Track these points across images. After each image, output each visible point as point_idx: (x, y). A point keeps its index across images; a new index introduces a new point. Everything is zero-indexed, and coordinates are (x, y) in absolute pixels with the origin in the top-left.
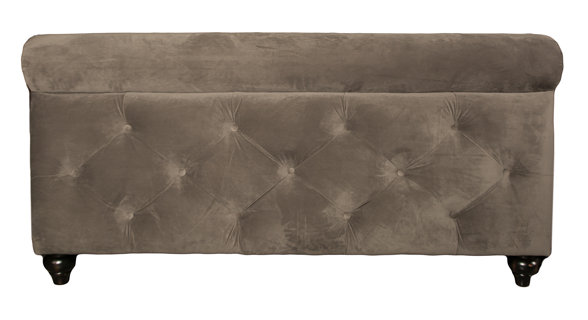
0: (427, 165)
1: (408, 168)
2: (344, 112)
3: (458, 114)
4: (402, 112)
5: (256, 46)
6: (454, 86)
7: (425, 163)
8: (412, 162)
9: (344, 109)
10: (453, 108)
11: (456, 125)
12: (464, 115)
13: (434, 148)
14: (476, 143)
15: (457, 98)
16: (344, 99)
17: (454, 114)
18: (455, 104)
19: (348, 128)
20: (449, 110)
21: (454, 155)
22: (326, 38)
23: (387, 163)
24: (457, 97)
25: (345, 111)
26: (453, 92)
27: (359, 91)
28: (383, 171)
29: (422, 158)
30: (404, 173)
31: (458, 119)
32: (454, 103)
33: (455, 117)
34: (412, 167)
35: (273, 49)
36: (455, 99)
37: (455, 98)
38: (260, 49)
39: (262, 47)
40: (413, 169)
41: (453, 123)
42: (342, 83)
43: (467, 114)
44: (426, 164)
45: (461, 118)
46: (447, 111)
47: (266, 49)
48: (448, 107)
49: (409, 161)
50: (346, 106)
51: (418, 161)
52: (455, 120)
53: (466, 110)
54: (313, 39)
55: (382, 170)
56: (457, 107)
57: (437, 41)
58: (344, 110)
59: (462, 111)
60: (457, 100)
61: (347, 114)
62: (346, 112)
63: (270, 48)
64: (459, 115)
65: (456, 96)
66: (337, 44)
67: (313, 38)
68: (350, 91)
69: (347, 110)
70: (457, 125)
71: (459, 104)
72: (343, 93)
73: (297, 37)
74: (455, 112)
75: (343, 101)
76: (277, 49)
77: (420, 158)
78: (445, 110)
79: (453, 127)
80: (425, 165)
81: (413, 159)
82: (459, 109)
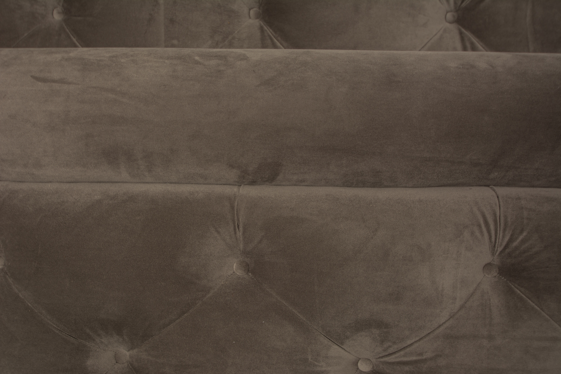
0: (426, 359)
1: (382, 360)
2: (235, 233)
3: (502, 240)
4: (372, 238)
5: (32, 76)
6: (496, 174)
7: (421, 354)
8: (391, 350)
9: (235, 226)
10: (492, 227)
11: (495, 263)
12: (515, 244)
13: (443, 321)
14: (541, 309)
15: (501, 203)
16: (236, 204)
17: (493, 239)
18: (498, 218)
19: (247, 268)
20: (481, 232)
21: (491, 338)
22: (197, 58)
23: (335, 350)
24: (501, 200)
25: (238, 232)
26: (488, 186)
27: (274, 183)
28: (323, 369)
29: (416, 342)
30: (371, 366)
31: (501, 252)
32: (495, 214)
33: (495, 246)
34: (391, 359)
35: (70, 83)
36: (498, 205)
37: (496, 204)
38: (40, 83)
39: (44, 80)
40: (393, 363)
41: (487, 258)
42: (231, 166)
43: (523, 242)
44: (424, 357)
45: (507, 251)
46: (478, 234)
47: (54, 84)
48: (479, 226)
49: (385, 346)
50: (240, 219)
51: (404, 348)
52: (493, 254)
53: (522, 232)
54: (166, 61)
55: (322, 366)
56: (502, 225)
57: (460, 68)
58: (235, 229)
59: (512, 235)
60: (502, 208)
61: (241, 239)
62: (240, 234)
63: (62, 81)
64: (504, 244)
65: (498, 197)
66: (219, 71)
67: (168, 59)
68: (253, 183)
69: (241, 229)
70: (497, 261)
71: (506, 217)
72: (235, 189)
73: (132, 56)
74: (496, 236)
75: (233, 207)
76: (79, 84)
77: (409, 342)
78: (472, 233)
79: (488, 266)
80: (420, 358)
81: (394, 343)
82: (505, 230)
